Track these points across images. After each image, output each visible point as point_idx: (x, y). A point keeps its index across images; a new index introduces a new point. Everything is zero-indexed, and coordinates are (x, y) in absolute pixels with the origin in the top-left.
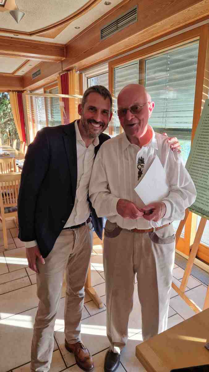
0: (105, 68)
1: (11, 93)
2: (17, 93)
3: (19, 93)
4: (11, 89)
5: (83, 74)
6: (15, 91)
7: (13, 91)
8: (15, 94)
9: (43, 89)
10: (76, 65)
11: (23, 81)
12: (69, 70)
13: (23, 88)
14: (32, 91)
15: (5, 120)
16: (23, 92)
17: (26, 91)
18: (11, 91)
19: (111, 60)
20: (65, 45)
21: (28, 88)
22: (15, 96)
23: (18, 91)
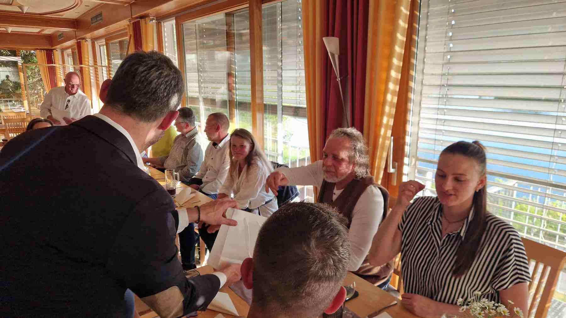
1: (38, 50)
2: (45, 52)
4: (39, 48)
5: (96, 42)
6: (44, 49)
7: (40, 49)
8: (44, 53)
10: (88, 36)
11: (51, 40)
12: (83, 39)
13: (52, 47)
14: (63, 50)
15: (35, 80)
16: (52, 50)
17: (55, 50)
18: (38, 49)
19: (105, 37)
20: (76, 19)
21: (58, 47)
22: (43, 55)
23: (47, 50)
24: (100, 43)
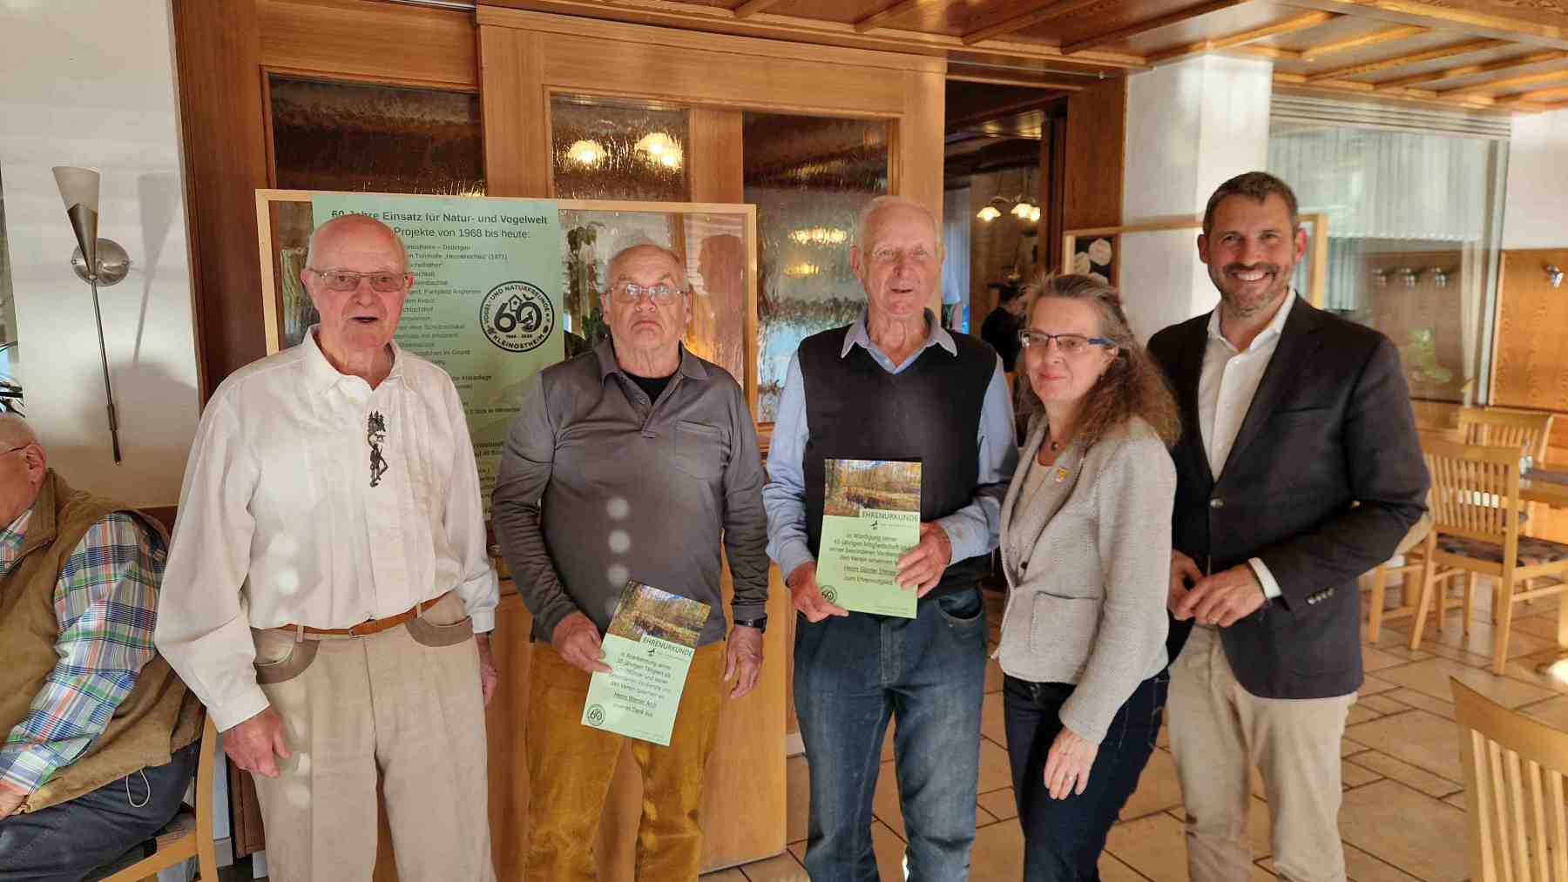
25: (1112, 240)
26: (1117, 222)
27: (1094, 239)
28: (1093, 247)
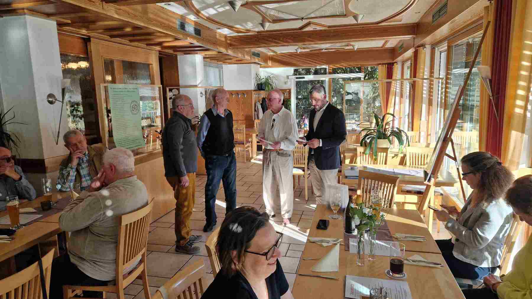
0: (444, 46)
2: (386, 66)
3: (389, 65)
4: (381, 62)
5: (436, 49)
6: (385, 64)
7: (383, 64)
9: (410, 61)
10: (428, 40)
11: (394, 52)
12: (422, 46)
13: (393, 60)
16: (393, 64)
17: (396, 63)
18: (380, 64)
19: (448, 39)
20: (416, 23)
21: (399, 59)
22: (384, 69)
23: (388, 64)
24: (442, 48)
25: (178, 89)
26: (179, 86)
27: (174, 89)
28: (173, 90)
